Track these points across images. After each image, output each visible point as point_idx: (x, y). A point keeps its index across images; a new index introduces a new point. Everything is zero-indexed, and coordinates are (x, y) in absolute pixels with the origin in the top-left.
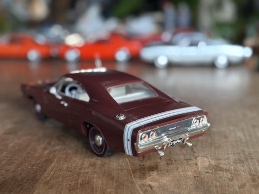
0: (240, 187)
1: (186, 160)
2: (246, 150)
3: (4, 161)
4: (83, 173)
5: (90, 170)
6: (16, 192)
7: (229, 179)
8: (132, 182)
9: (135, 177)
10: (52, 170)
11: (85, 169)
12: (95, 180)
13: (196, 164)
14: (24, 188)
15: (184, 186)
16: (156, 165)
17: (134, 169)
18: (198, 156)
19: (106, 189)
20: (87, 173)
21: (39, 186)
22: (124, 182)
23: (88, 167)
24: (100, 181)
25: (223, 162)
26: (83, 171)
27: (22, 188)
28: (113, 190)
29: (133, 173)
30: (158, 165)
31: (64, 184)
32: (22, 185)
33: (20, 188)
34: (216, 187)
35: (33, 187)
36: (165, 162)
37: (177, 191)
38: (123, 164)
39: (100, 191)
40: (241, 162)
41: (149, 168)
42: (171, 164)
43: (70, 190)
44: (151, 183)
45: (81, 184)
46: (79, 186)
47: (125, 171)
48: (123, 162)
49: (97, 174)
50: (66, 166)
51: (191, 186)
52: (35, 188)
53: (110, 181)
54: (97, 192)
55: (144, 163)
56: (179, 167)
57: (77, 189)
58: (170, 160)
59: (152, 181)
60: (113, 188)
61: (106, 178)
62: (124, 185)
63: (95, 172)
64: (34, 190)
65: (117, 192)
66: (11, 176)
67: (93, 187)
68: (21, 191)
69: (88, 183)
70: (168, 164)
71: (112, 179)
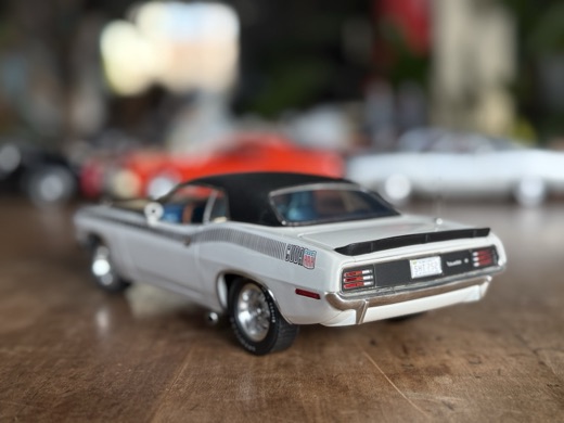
1: (512, 355)
3: (61, 361)
4: (266, 380)
5: (281, 375)
6: (106, 417)
8: (397, 397)
9: (402, 389)
10: (186, 375)
11: (268, 372)
13: (542, 363)
14: (125, 410)
15: (532, 403)
16: (444, 365)
17: (391, 371)
18: (540, 349)
19: (336, 411)
21: (165, 406)
22: (376, 395)
23: (276, 370)
24: (315, 396)
27: (121, 410)
28: (355, 411)
29: (393, 380)
30: (448, 364)
31: (227, 401)
32: (118, 404)
33: (114, 410)
35: (149, 407)
36: (463, 360)
37: (519, 412)
38: (361, 363)
39: (322, 414)
41: (427, 370)
42: (480, 362)
44: (446, 399)
45: (270, 402)
46: (265, 405)
47: (372, 377)
48: (359, 360)
49: (303, 381)
50: (218, 367)
51: (550, 404)
52: (153, 409)
53: (341, 395)
55: (412, 361)
56: (502, 368)
57: (261, 410)
58: (473, 356)
59: (446, 395)
60: (353, 409)
61: (327, 389)
62: (378, 402)
63: (296, 379)
64: (153, 415)
65: (367, 416)
66: (86, 388)
67: (301, 407)
68: (121, 417)
69: (287, 399)
70: (471, 363)
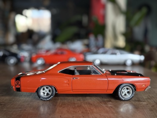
0: (152, 106)
2: (150, 95)
7: (146, 104)
8: (102, 106)
10: (60, 102)
12: (83, 105)
17: (100, 101)
19: (90, 108)
20: (78, 103)
21: (58, 107)
22: (98, 105)
24: (86, 106)
25: (141, 99)
26: (76, 102)
28: (94, 108)
29: (100, 103)
31: (69, 106)
34: (141, 106)
40: (149, 99)
41: (107, 101)
43: (74, 108)
45: (78, 107)
47: (96, 102)
48: (93, 99)
49: (83, 103)
50: (66, 101)
54: (87, 109)
55: (104, 99)
57: (76, 108)
59: (111, 105)
61: (88, 104)
64: (56, 109)
65: (96, 109)
67: (84, 107)
69: (81, 106)
71: (91, 104)
